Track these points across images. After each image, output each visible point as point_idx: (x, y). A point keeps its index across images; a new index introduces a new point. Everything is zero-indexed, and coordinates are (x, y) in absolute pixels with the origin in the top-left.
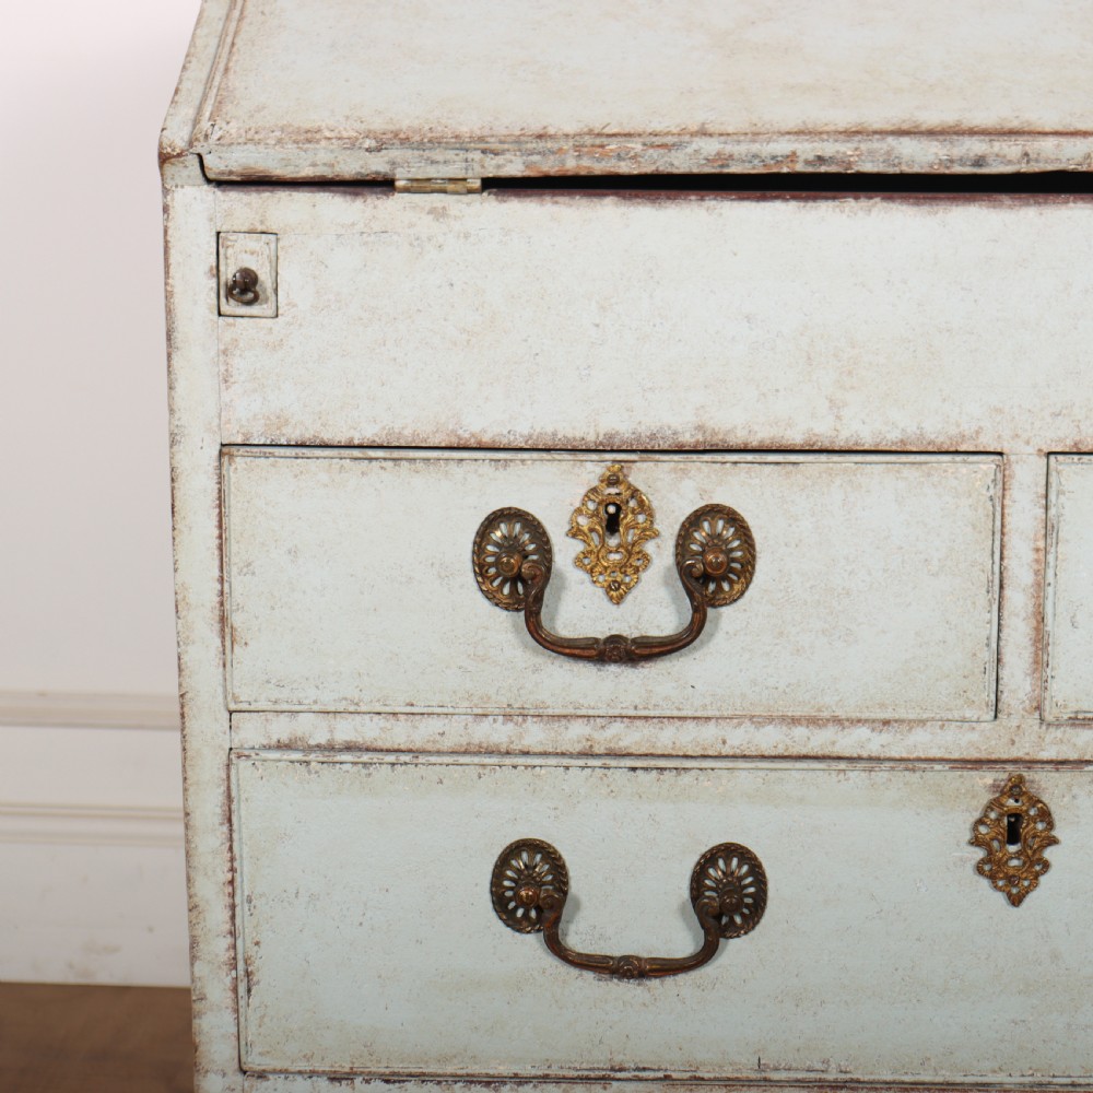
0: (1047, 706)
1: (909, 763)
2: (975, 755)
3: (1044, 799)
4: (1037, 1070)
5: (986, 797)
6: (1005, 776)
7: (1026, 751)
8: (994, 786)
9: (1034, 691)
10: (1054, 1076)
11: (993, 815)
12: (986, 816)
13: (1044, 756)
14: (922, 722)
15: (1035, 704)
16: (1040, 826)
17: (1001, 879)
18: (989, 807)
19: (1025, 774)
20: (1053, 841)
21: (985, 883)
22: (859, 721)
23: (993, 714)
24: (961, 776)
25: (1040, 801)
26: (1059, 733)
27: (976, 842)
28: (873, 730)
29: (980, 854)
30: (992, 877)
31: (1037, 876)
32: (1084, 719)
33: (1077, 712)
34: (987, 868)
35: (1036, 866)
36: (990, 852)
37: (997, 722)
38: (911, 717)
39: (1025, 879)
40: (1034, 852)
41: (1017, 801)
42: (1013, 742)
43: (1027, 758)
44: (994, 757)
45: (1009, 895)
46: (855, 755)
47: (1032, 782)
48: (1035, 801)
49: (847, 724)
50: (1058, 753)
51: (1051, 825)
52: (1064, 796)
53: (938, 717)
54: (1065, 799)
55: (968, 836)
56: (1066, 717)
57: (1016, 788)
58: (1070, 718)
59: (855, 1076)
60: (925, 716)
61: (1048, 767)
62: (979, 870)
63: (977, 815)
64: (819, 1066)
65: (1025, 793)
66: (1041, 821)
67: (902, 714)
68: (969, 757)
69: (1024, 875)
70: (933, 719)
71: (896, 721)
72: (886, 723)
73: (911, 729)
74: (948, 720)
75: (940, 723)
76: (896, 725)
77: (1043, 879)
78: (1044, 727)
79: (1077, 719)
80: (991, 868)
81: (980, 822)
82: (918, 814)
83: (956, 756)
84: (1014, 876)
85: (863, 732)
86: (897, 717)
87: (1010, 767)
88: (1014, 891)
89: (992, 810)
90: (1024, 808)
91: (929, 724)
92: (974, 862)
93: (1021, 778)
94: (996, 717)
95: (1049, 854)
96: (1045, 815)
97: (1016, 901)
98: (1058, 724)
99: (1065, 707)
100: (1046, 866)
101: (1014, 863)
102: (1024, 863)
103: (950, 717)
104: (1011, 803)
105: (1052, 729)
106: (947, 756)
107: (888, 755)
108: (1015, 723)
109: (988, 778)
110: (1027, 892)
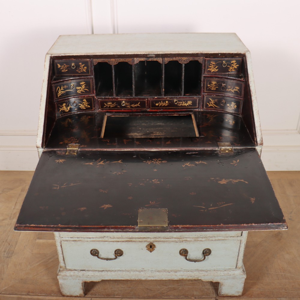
10: (157, 237)
59: (133, 237)
64: (129, 236)
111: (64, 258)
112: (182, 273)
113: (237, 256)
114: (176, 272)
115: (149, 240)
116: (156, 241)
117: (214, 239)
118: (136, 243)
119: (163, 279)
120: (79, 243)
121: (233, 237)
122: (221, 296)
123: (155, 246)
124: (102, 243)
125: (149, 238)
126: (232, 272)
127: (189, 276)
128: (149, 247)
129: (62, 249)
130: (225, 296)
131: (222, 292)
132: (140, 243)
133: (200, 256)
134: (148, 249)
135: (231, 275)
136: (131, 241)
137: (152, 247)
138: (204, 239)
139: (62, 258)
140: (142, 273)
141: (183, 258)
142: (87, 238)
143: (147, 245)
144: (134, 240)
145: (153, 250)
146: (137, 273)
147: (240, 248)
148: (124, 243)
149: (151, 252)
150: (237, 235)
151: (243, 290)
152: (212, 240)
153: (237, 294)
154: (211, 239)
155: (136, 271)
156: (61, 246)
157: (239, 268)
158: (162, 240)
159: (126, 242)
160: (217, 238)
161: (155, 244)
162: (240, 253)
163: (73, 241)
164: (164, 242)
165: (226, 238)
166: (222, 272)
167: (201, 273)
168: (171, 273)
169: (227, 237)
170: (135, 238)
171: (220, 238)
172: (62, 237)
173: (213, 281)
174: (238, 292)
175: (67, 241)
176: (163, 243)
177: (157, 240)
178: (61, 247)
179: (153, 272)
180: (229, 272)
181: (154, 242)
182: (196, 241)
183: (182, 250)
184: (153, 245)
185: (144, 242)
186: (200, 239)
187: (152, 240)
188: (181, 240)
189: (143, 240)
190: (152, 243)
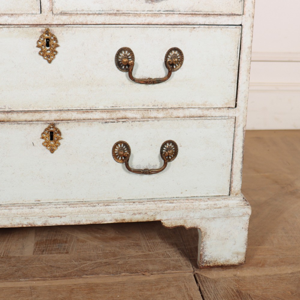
0: (54, 10)
1: (19, 26)
2: (36, 23)
3: (55, 35)
4: (59, 107)
5: (40, 34)
6: (44, 29)
7: (49, 22)
8: (42, 31)
9: (50, 6)
10: (63, 108)
11: (42, 39)
12: (40, 39)
13: (54, 23)
14: (22, 14)
15: (51, 9)
16: (54, 42)
17: (45, 56)
18: (41, 37)
19: (49, 28)
20: (58, 46)
21: (42, 57)
22: (5, 14)
23: (40, 12)
24: (33, 29)
25: (53, 35)
26: (57, 17)
27: (38, 46)
28: (9, 17)
29: (39, 50)
30: (43, 56)
31: (54, 55)
32: (64, 13)
33: (62, 11)
34: (42, 53)
35: (54, 53)
36: (42, 49)
37: (41, 14)
38: (19, 13)
39: (52, 56)
40: (53, 49)
41: (48, 35)
42: (46, 20)
43: (50, 24)
44: (41, 23)
45: (48, 60)
46: (5, 24)
47: (52, 30)
48: (52, 35)
49: (2, 15)
50: (58, 22)
51: (57, 41)
52: (60, 34)
53: (25, 13)
54: (60, 35)
55: (36, 45)
56: (59, 13)
57: (47, 32)
58: (60, 13)
59: (12, 110)
60: (22, 13)
61: (55, 26)
62: (40, 54)
63: (38, 39)
64: (3, 107)
65: (49, 33)
66: (55, 40)
67: (16, 12)
68: (34, 24)
69: (51, 55)
70: (24, 14)
71: (15, 14)
72: (12, 15)
73: (18, 17)
74: (28, 14)
75: (26, 15)
76: (15, 15)
77: (56, 56)
78: (54, 15)
79: (62, 13)
80: (43, 53)
81: (39, 41)
82: (22, 39)
83: (31, 23)
84: (48, 55)
85: (6, 17)
86: (15, 13)
87: (45, 26)
88: (49, 59)
89: (42, 38)
90: (50, 37)
91: (23, 15)
92: (38, 52)
93: (48, 29)
94: (41, 13)
95: (57, 49)
96: (55, 39)
97: (50, 62)
98: (57, 14)
99: (59, 10)
100: (56, 52)
101: (49, 52)
102: (51, 52)
103: (29, 13)
104: (46, 36)
105: (56, 16)
106: (29, 24)
107: (13, 24)
108: (46, 14)
110: (52, 60)
112: (120, 207)
113: (230, 162)
114: (107, 203)
115: (47, 117)
116: (62, 120)
117: (181, 113)
118: (19, 126)
119: (82, 223)
121: (220, 108)
122: (204, 265)
123: (59, 132)
125: (46, 111)
126: (223, 201)
127: (136, 212)
128: (48, 139)
130: (211, 265)
131: (206, 254)
132: (27, 127)
133: (156, 162)
134: (46, 145)
135: (221, 208)
136: (9, 121)
137: (56, 136)
138: (161, 115)
140: (36, 210)
141: (120, 166)
143: (43, 131)
144: (14, 117)
145: (57, 146)
146: (26, 210)
147: (236, 140)
149: (52, 151)
150: (226, 104)
151: (245, 247)
152: (179, 117)
153: (235, 260)
154: (176, 113)
155: (23, 205)
157: (236, 194)
158: (75, 115)
160: (187, 113)
161: (60, 127)
162: (235, 152)
164: (78, 120)
165: (206, 113)
166: (202, 203)
167: (160, 205)
168: (98, 208)
169: (208, 109)
170: (17, 112)
171: (194, 112)
173: (185, 225)
174: (238, 254)
176: (76, 124)
177: (65, 116)
179: (58, 206)
180: (217, 202)
181: (58, 122)
182: (145, 119)
183: (117, 144)
184: (57, 129)
185: (37, 124)
186: (153, 114)
187: (53, 117)
188: (115, 115)
189: (34, 119)
190: (53, 125)
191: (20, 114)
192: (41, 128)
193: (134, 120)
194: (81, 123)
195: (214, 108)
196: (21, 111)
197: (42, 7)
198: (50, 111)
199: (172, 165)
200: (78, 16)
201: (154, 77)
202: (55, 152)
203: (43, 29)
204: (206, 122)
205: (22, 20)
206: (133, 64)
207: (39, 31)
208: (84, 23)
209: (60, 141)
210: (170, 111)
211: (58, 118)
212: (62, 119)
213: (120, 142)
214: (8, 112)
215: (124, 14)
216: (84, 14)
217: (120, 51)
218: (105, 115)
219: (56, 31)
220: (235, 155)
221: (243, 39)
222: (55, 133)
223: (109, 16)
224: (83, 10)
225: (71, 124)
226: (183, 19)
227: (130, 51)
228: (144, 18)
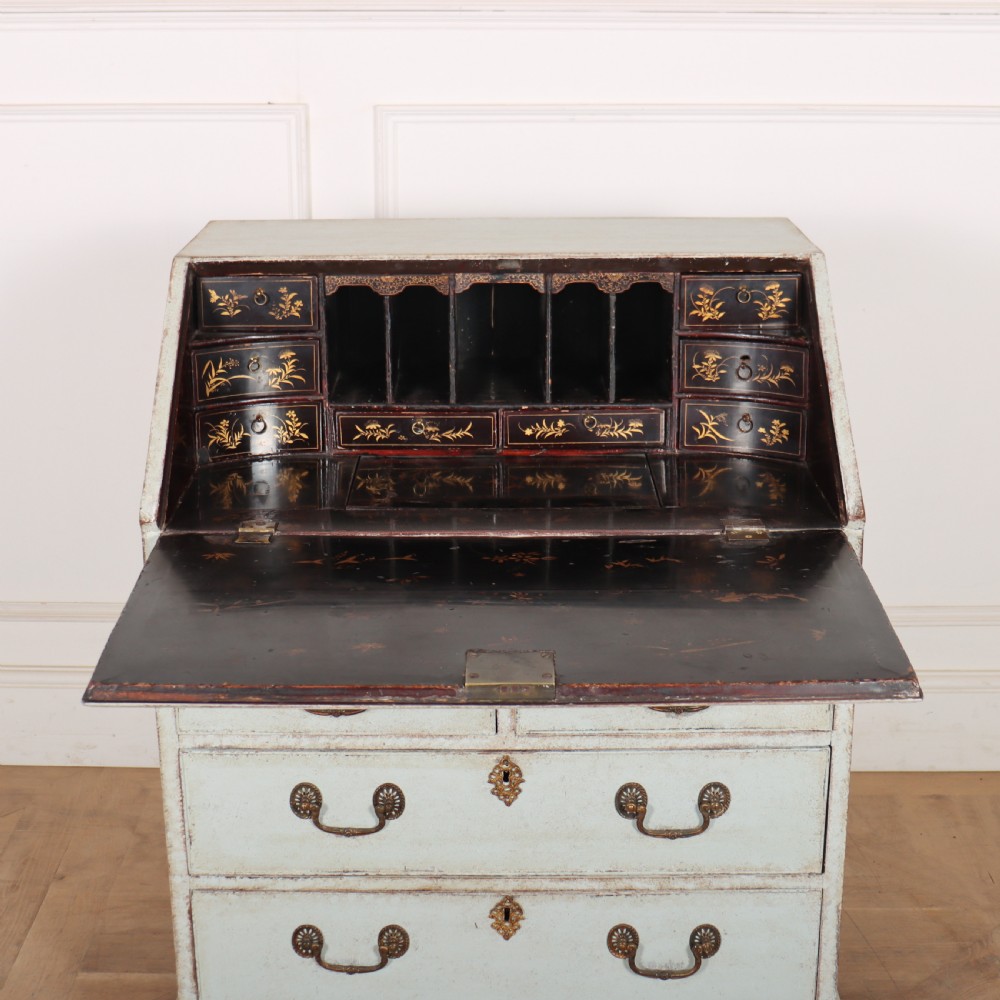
0: (517, 729)
1: (460, 752)
2: (488, 748)
3: (518, 765)
4: (521, 871)
5: (494, 764)
7: (510, 746)
8: (497, 760)
9: (512, 725)
10: (528, 873)
11: (497, 771)
12: (493, 771)
13: (517, 748)
14: (466, 736)
15: (512, 728)
16: (517, 775)
17: (502, 796)
18: (497, 767)
19: (509, 755)
20: (523, 781)
21: (495, 797)
22: (440, 735)
23: (495, 732)
24: (483, 756)
26: (523, 739)
27: (491, 782)
28: (446, 739)
29: (493, 786)
30: (498, 795)
31: (517, 795)
32: (533, 734)
33: (530, 731)
34: (496, 791)
35: (515, 791)
36: (496, 786)
37: (497, 735)
38: (461, 733)
39: (512, 796)
40: (515, 785)
41: (507, 766)
42: (504, 743)
43: (510, 749)
44: (496, 749)
45: (506, 802)
46: (439, 749)
47: (513, 758)
48: (514, 766)
49: (435, 737)
50: (523, 747)
51: (521, 775)
53: (472, 733)
54: (527, 765)
55: (487, 779)
56: (525, 733)
57: (506, 761)
58: (527, 733)
59: (445, 874)
60: (467, 733)
61: (518, 752)
62: (493, 792)
63: (491, 771)
64: (430, 869)
65: (510, 763)
66: (517, 773)
67: (457, 732)
68: (486, 749)
69: (511, 794)
70: (470, 734)
71: (455, 735)
72: (451, 736)
73: (461, 738)
74: (477, 735)
75: (473, 736)
76: (455, 737)
77: (519, 796)
78: (517, 737)
79: (530, 733)
80: (498, 792)
81: (492, 774)
82: (466, 771)
83: (480, 748)
84: (507, 795)
85: (442, 740)
87: (502, 753)
88: (508, 800)
90: (510, 768)
91: (469, 736)
92: (490, 790)
93: (508, 757)
94: (497, 733)
95: (521, 786)
96: (519, 771)
97: (509, 804)
98: (522, 736)
99: (526, 729)
100: (520, 791)
101: (507, 789)
102: (511, 790)
104: (504, 766)
105: (520, 738)
106: (477, 749)
107: (452, 749)
108: (504, 735)
109: (494, 757)
110: (513, 801)
111: (195, 969)
113: (815, 961)
115: (500, 885)
116: (526, 891)
117: (726, 883)
118: (453, 898)
120: (254, 898)
121: (794, 875)
123: (520, 910)
124: (334, 898)
125: (499, 877)
128: (501, 917)
129: (192, 929)
132: (468, 899)
133: (683, 958)
134: (497, 927)
136: (438, 891)
137: (513, 917)
138: (691, 885)
139: (190, 967)
141: (620, 963)
142: (285, 877)
143: (492, 907)
144: (447, 884)
145: (515, 930)
147: (824, 926)
148: (411, 898)
149: (507, 937)
150: (806, 868)
154: (716, 883)
156: (190, 912)
158: (547, 884)
159: (422, 895)
160: (737, 882)
161: (522, 901)
162: (823, 946)
163: (234, 890)
164: (551, 892)
165: (770, 882)
169: (773, 876)
170: (453, 877)
171: (748, 881)
172: (197, 876)
175: (213, 890)
176: (549, 897)
177: (530, 884)
178: (191, 918)
181: (519, 894)
182: (663, 891)
183: (615, 929)
184: (516, 904)
185: (485, 896)
186: (679, 884)
187: (510, 886)
188: (612, 885)
189: (479, 887)
190: (511, 899)
191: (457, 881)
192: (491, 902)
193: (645, 892)
194: (557, 897)
195: (784, 875)
196: (459, 877)
197: (499, 726)
198: (507, 878)
199: (710, 964)
200: (556, 738)
201: (682, 826)
202: (511, 939)
203: (500, 756)
204: (770, 896)
205: (466, 743)
206: (644, 812)
207: (493, 759)
208: (566, 748)
209: (521, 922)
210: (707, 880)
211: (518, 888)
212: (525, 889)
213: (622, 927)
214: (437, 877)
215: (631, 735)
216: (566, 735)
217: (624, 789)
218: (596, 885)
219: (519, 760)
220: (823, 951)
221: (834, 767)
222: (514, 911)
223: (606, 738)
224: (563, 730)
225: (540, 897)
226: (729, 741)
227: (639, 788)
228: (663, 741)
